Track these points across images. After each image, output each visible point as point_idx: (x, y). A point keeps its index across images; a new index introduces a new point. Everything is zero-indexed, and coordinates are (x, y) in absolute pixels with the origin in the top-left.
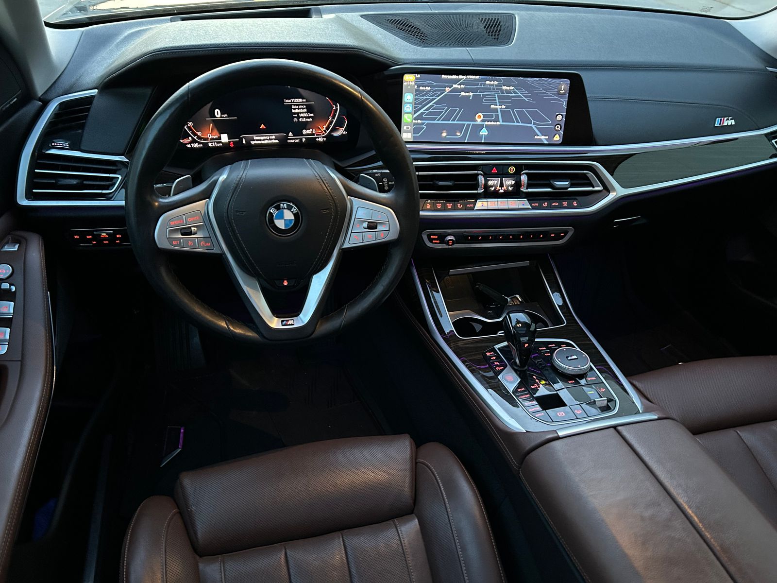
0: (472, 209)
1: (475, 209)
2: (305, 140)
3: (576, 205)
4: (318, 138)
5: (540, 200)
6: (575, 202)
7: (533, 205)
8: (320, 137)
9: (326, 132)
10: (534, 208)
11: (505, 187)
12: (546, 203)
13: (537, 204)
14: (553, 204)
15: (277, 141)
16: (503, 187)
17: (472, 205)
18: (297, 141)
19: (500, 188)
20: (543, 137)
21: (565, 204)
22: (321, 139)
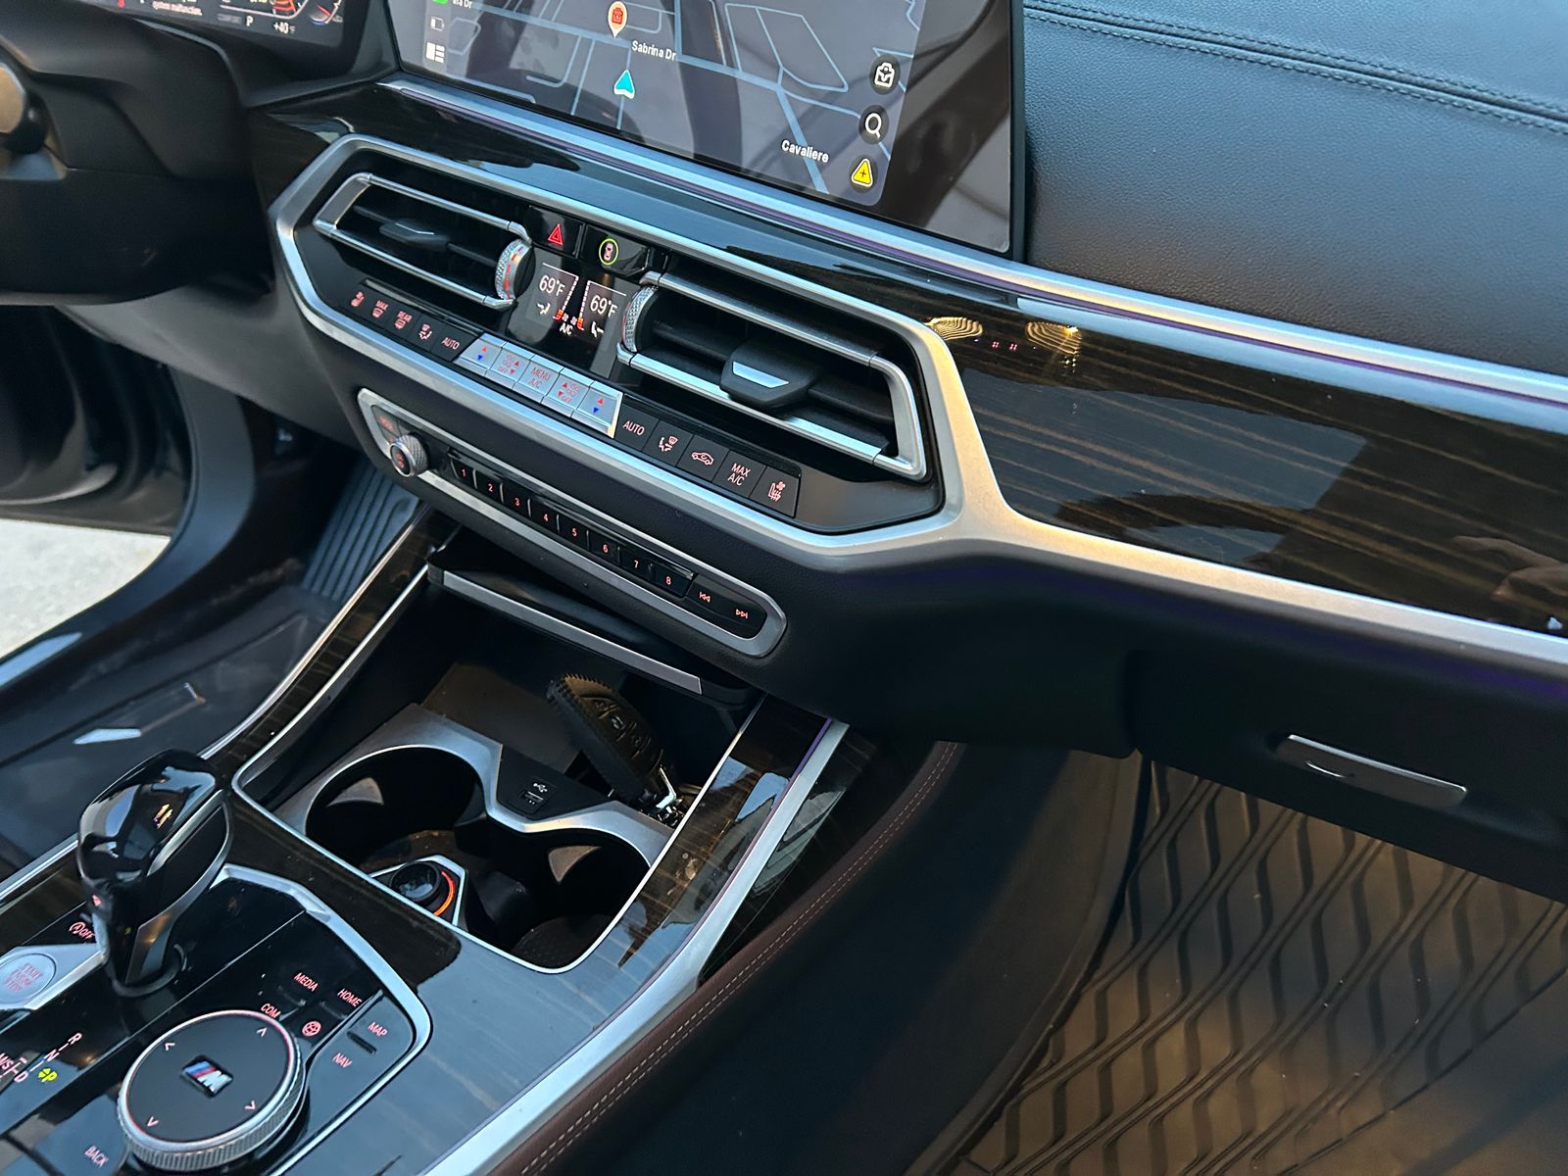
0: (449, 360)
1: (457, 362)
2: (252, 19)
3: (775, 496)
4: (279, 21)
5: (662, 417)
6: (781, 486)
7: (627, 426)
8: (284, 21)
9: (297, 8)
10: (622, 440)
11: (581, 319)
12: (673, 440)
13: (640, 430)
14: (695, 456)
15: (197, 12)
16: (577, 317)
17: (455, 345)
18: (237, 20)
19: (566, 317)
20: (809, 154)
21: (740, 472)
22: (283, 28)
